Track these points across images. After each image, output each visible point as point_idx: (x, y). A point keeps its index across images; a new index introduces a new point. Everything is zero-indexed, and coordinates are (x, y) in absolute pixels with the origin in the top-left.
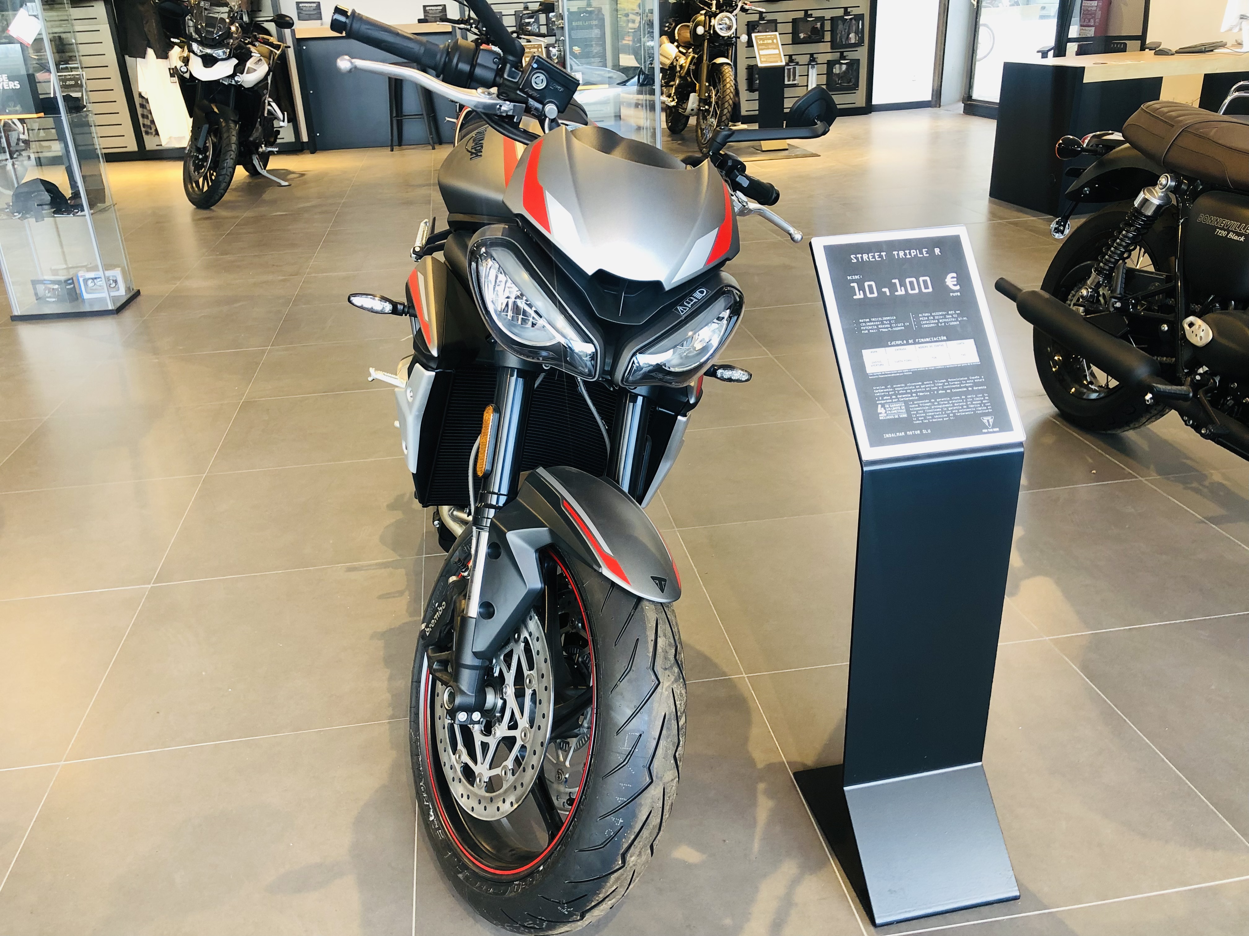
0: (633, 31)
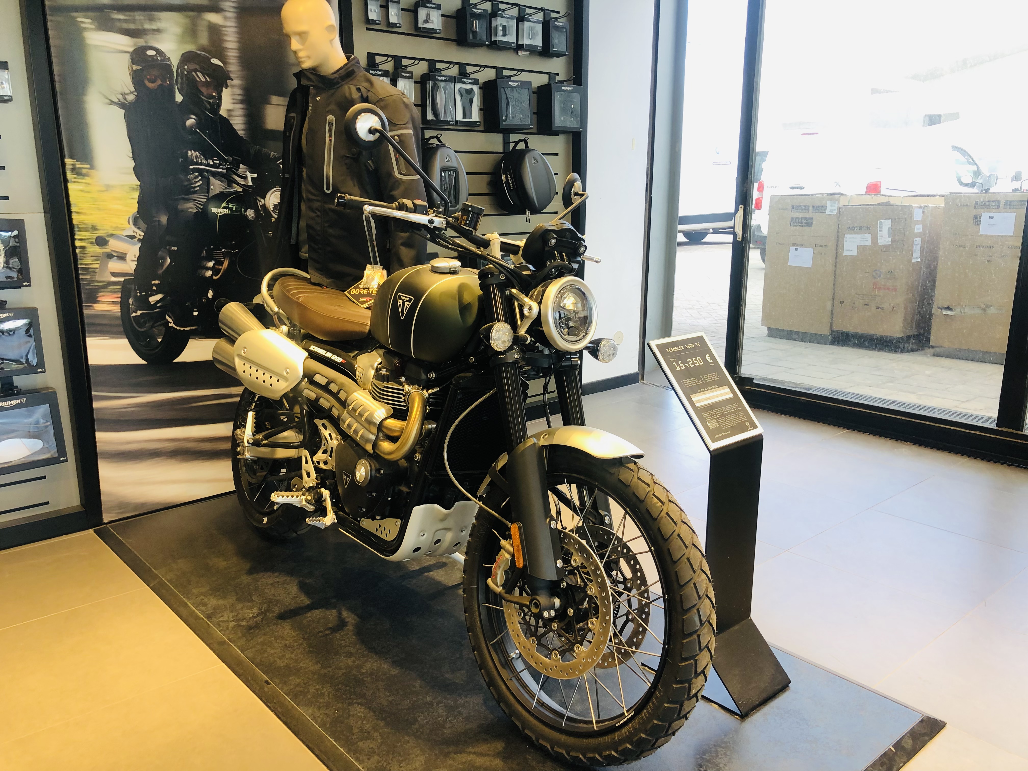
0: (122, 279)
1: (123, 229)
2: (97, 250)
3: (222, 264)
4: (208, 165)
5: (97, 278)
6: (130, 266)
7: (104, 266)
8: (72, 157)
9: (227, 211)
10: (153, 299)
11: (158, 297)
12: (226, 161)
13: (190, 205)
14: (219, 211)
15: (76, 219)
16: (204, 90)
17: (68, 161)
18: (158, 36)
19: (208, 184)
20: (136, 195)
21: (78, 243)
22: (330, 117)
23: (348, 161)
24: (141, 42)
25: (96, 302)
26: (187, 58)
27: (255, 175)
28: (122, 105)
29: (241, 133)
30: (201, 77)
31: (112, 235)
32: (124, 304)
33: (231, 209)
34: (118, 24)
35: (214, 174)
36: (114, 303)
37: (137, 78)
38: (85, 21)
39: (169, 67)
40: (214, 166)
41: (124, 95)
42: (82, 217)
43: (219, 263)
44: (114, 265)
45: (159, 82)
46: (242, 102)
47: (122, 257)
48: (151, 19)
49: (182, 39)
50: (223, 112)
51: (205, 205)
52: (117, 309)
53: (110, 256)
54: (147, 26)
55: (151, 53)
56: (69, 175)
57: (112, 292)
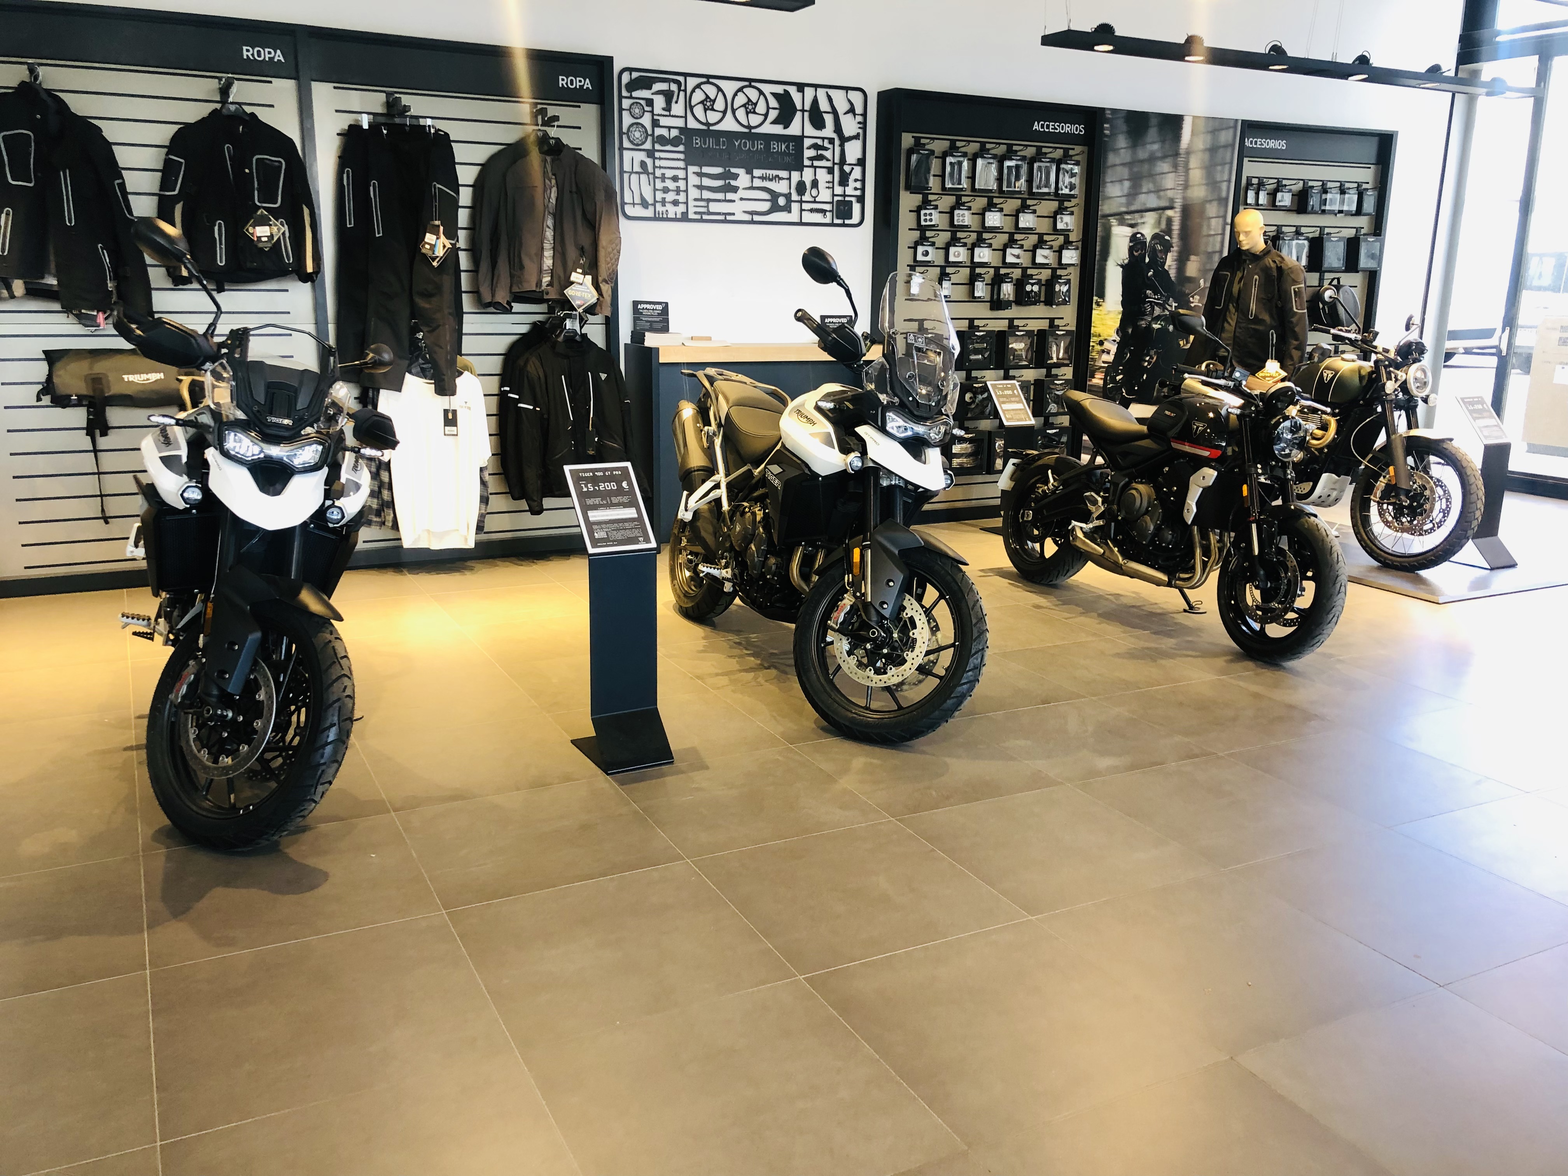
1: (1111, 336)
2: (1098, 348)
3: (1153, 358)
4: (1155, 299)
5: (1096, 364)
6: (1110, 358)
7: (1100, 356)
8: (1096, 296)
9: (1160, 326)
10: (1119, 378)
11: (1121, 377)
12: (1164, 296)
13: (1143, 322)
14: (1156, 326)
15: (1093, 330)
16: (1159, 255)
17: (1095, 298)
18: (1143, 226)
19: (1153, 309)
20: (1120, 316)
21: (1092, 344)
22: (1256, 277)
23: (1264, 301)
24: (1135, 230)
25: (1094, 378)
26: (1155, 237)
27: (1176, 304)
28: (1122, 266)
29: (1173, 279)
30: (1159, 247)
31: (1106, 340)
32: (1105, 380)
33: (1162, 325)
34: (1127, 221)
35: (1157, 304)
36: (1101, 379)
37: (1131, 250)
38: (1113, 221)
39: (1145, 242)
40: (1158, 299)
41: (1123, 260)
42: (1095, 329)
43: (1152, 358)
44: (1105, 357)
45: (1140, 252)
46: (1176, 260)
47: (1108, 353)
48: (1142, 217)
49: (1154, 227)
50: (1166, 267)
51: (1150, 322)
52: (1101, 382)
53: (1103, 351)
54: (1139, 221)
55: (1139, 236)
56: (1094, 306)
57: (1102, 372)
